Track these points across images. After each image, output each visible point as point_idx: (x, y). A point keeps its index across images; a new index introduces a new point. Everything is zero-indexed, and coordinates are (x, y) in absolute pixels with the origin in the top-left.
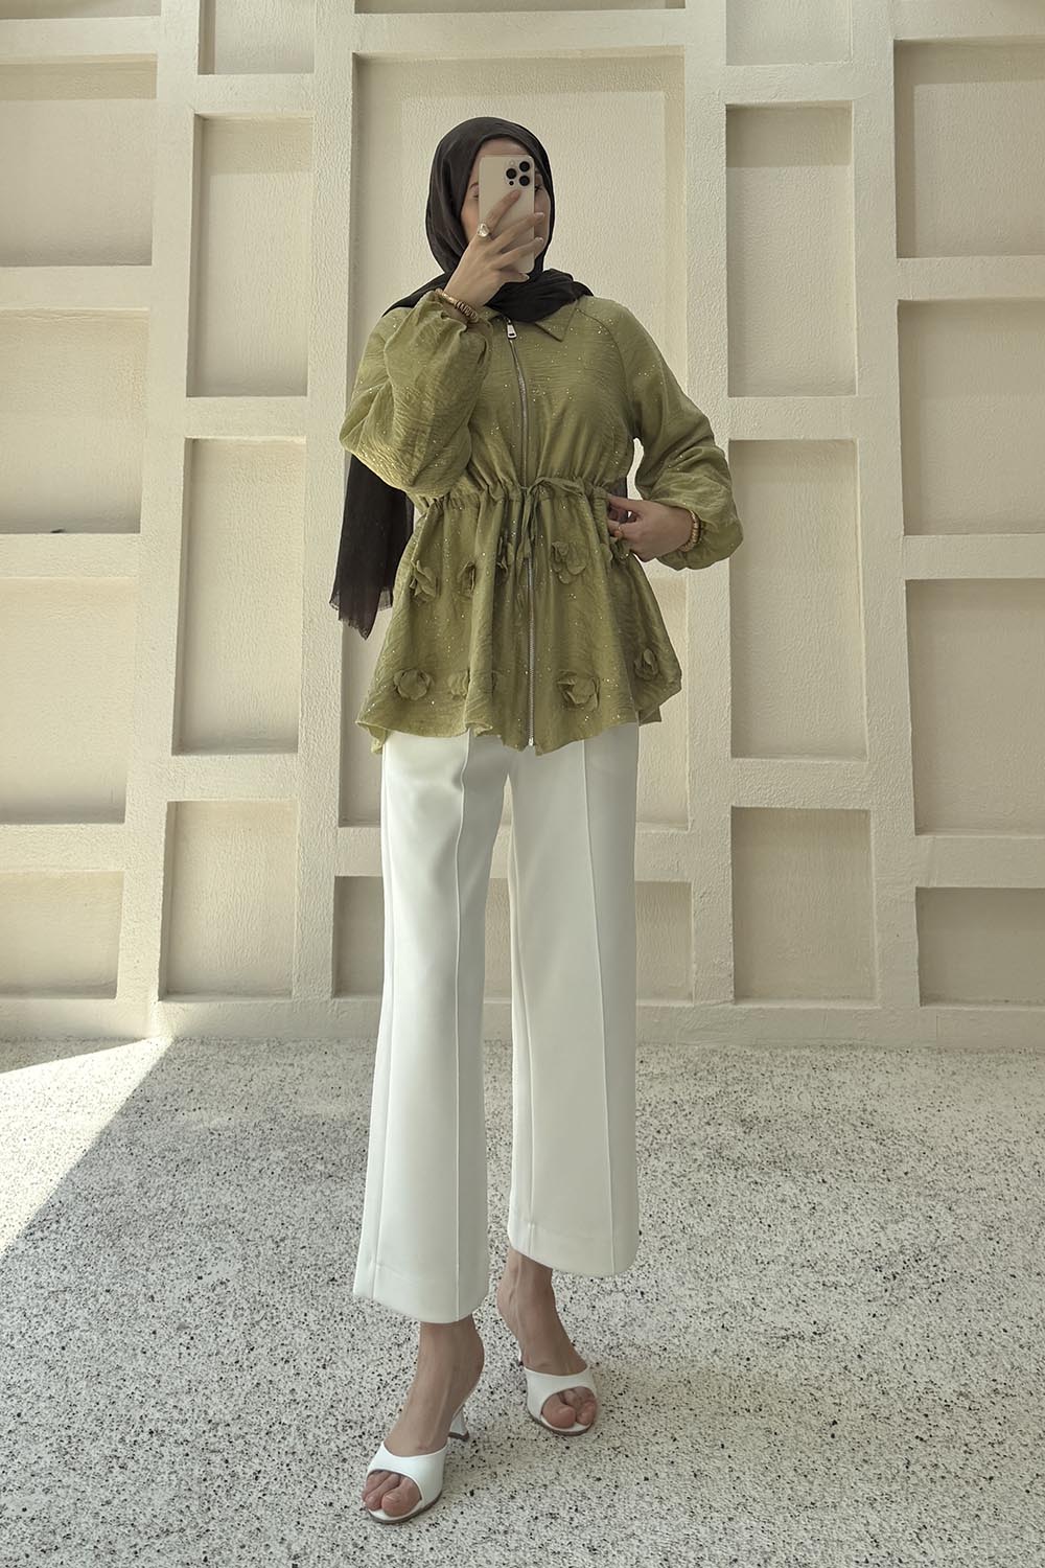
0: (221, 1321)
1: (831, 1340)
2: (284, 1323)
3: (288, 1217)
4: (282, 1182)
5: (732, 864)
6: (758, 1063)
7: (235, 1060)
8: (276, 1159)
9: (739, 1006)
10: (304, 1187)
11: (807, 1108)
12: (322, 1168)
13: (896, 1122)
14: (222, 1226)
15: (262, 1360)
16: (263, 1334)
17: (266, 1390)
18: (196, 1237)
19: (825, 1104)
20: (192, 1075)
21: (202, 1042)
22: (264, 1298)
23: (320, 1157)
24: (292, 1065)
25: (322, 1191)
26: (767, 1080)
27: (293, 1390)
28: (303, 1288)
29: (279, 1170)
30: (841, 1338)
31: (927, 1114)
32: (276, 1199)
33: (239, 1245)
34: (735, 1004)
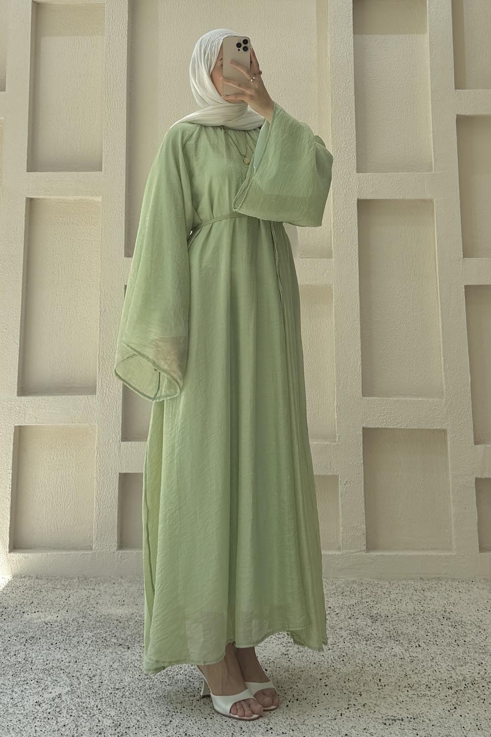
0: (60, 715)
1: (421, 721)
2: (97, 716)
4: (91, 648)
5: (364, 463)
6: (382, 588)
7: (59, 586)
8: (87, 637)
9: (370, 554)
10: (105, 650)
11: (411, 611)
12: (116, 641)
13: (464, 616)
14: (56, 670)
15: (85, 733)
16: (85, 721)
18: (41, 675)
19: (422, 608)
20: (32, 595)
21: (37, 577)
22: (84, 705)
23: (114, 635)
24: (94, 589)
25: (116, 653)
26: (387, 596)
29: (89, 642)
30: (427, 721)
31: (483, 613)
32: (88, 656)
33: (67, 679)
34: (367, 552)
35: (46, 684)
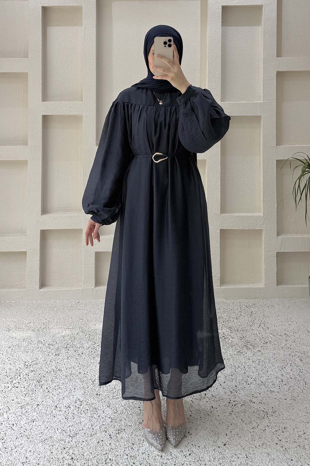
0: (81, 415)
3: (94, 371)
9: (223, 287)
14: (74, 376)
15: (98, 431)
16: (96, 421)
17: (102, 444)
22: (93, 405)
27: (110, 444)
28: (105, 400)
33: (81, 383)
34: (220, 286)
35: (70, 388)
